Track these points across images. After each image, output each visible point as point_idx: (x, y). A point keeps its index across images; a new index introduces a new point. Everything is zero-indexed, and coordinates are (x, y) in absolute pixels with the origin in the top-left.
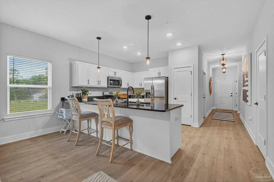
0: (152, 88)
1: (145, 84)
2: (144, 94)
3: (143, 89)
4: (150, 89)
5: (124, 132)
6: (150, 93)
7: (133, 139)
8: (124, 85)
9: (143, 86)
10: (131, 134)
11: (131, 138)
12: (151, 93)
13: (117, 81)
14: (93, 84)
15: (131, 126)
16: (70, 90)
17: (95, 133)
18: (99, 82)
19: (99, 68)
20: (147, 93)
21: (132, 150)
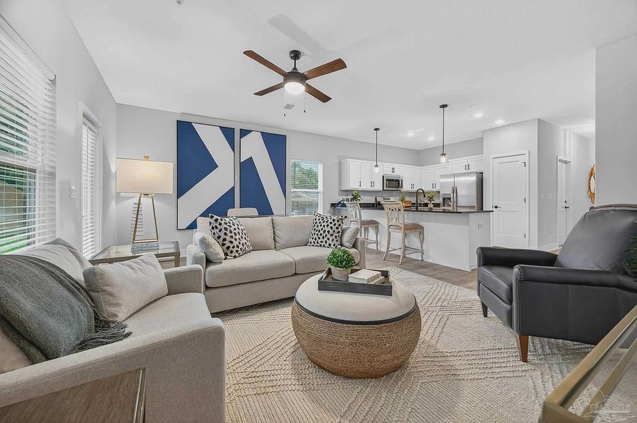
0: (455, 190)
1: (442, 184)
2: (440, 201)
3: (439, 192)
4: (450, 191)
5: (414, 241)
6: (450, 199)
7: (424, 248)
8: (406, 187)
9: (438, 188)
10: (422, 243)
11: (422, 247)
12: (452, 200)
13: (396, 180)
14: (366, 186)
15: (422, 233)
16: (339, 195)
17: (375, 245)
18: (372, 184)
19: (377, 166)
20: (444, 199)
21: (422, 260)
